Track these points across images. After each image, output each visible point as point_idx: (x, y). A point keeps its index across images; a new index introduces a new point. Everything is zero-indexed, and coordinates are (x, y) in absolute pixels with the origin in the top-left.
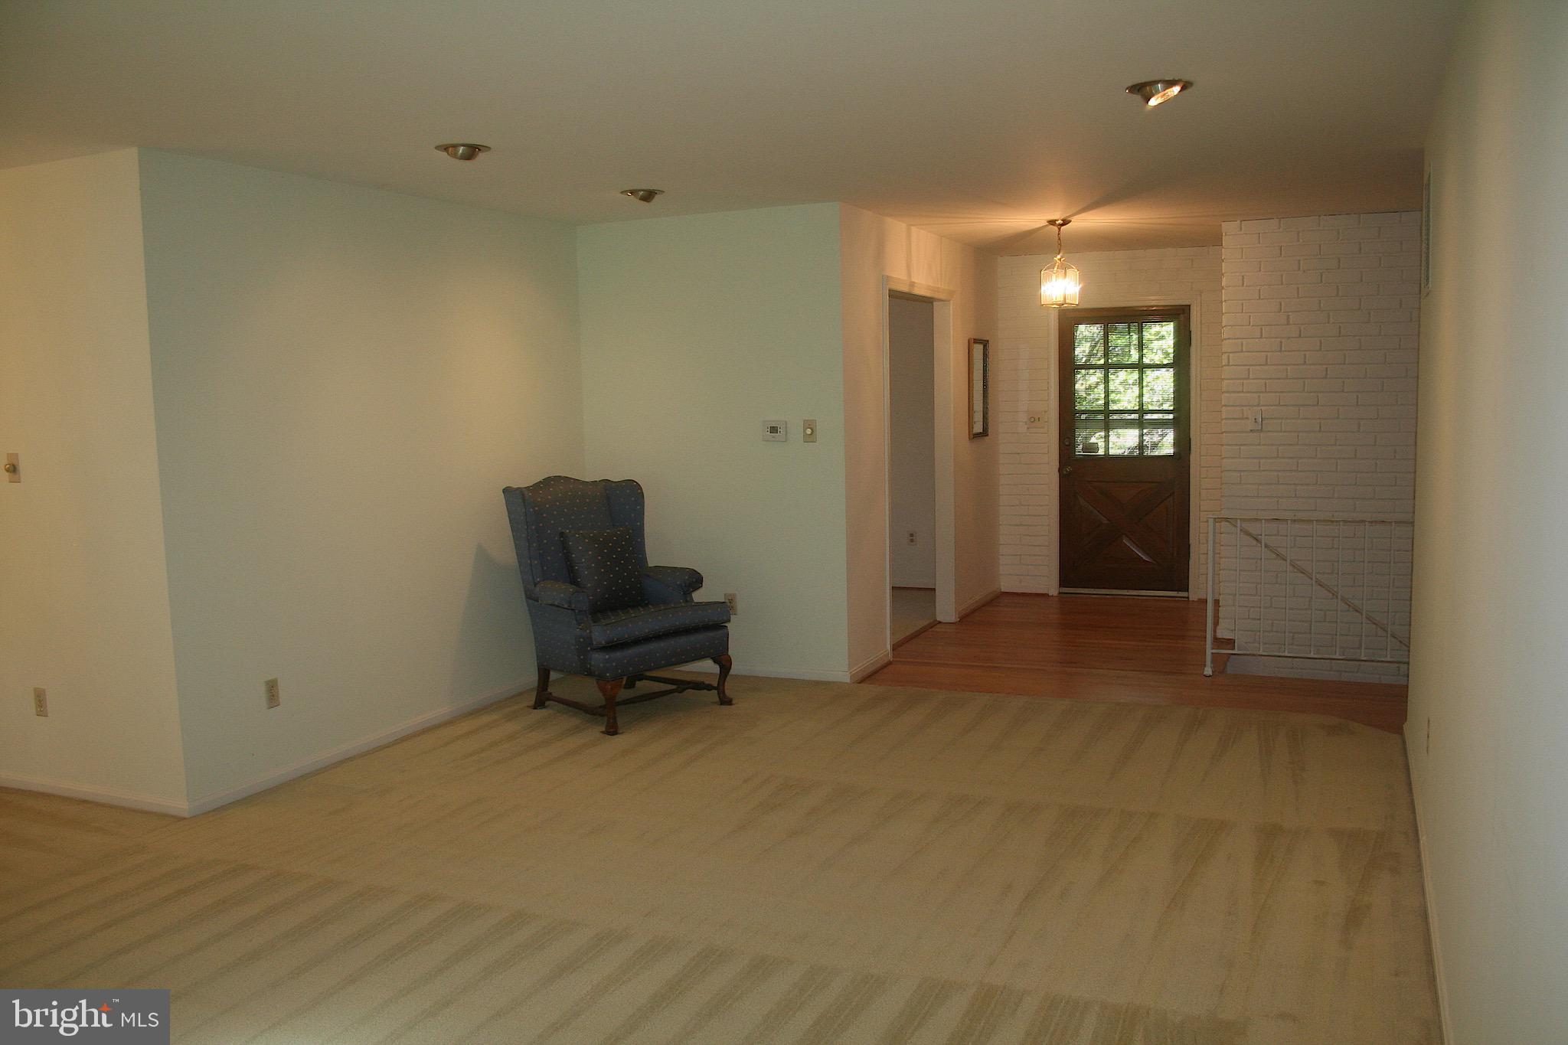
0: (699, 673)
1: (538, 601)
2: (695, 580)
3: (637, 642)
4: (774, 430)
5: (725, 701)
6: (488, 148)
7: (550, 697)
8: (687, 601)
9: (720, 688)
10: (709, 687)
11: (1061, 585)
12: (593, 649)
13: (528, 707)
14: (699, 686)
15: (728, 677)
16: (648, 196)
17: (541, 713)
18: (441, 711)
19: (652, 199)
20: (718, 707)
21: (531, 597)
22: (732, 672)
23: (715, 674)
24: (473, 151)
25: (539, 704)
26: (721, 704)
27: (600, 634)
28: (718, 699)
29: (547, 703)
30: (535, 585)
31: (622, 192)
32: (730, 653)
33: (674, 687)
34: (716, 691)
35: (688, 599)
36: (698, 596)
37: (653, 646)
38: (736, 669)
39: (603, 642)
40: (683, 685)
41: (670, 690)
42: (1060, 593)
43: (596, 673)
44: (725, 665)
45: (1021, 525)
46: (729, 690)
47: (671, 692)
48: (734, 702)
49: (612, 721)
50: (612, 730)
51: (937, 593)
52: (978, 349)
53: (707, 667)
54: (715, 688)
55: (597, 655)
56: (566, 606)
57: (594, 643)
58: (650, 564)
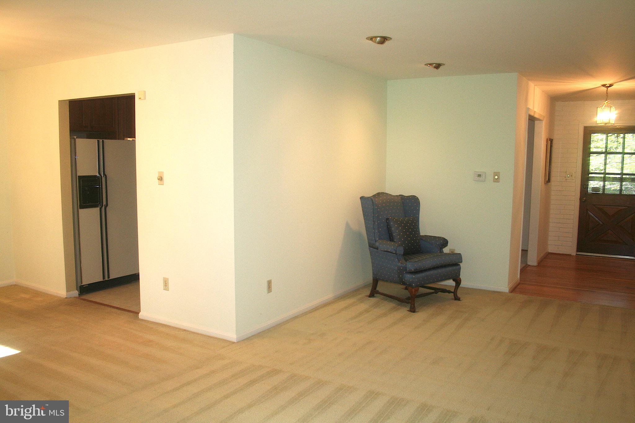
0: (447, 286)
1: (378, 249)
2: (444, 243)
3: (426, 270)
4: (479, 176)
5: (457, 298)
6: (391, 39)
7: (378, 293)
8: (441, 252)
9: (455, 293)
10: (449, 292)
11: (578, 251)
12: (406, 273)
13: (367, 296)
14: (444, 291)
15: (459, 288)
16: (438, 66)
17: (373, 300)
18: (329, 296)
19: (439, 68)
20: (454, 301)
21: (371, 246)
22: (461, 286)
23: (454, 286)
24: (384, 40)
25: (372, 295)
26: (455, 300)
27: (410, 265)
28: (453, 297)
29: (375, 295)
30: (376, 241)
31: (425, 65)
32: (460, 277)
33: (433, 291)
34: (453, 294)
35: (442, 251)
36: (446, 250)
37: (432, 272)
38: (463, 284)
39: (413, 270)
40: (437, 290)
41: (432, 292)
42: (577, 254)
43: (408, 284)
44: (458, 282)
45: (560, 223)
46: (459, 294)
47: (433, 293)
48: (461, 299)
49: (413, 306)
50: (413, 310)
51: (529, 252)
52: (549, 142)
53: (450, 283)
54: (452, 292)
55: (408, 276)
56: (394, 252)
57: (408, 270)
58: (421, 234)
